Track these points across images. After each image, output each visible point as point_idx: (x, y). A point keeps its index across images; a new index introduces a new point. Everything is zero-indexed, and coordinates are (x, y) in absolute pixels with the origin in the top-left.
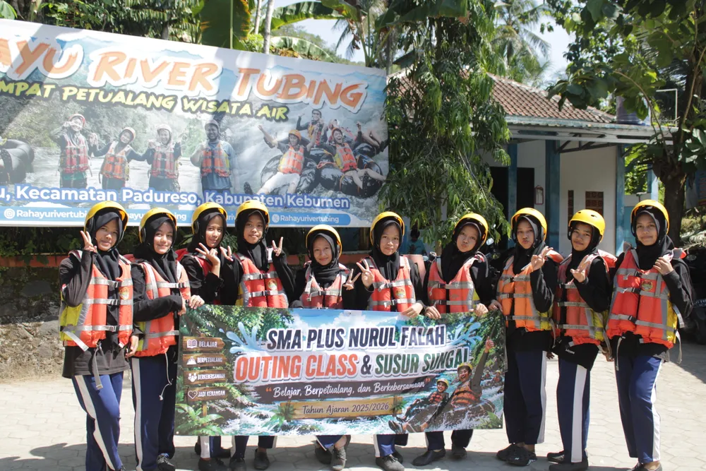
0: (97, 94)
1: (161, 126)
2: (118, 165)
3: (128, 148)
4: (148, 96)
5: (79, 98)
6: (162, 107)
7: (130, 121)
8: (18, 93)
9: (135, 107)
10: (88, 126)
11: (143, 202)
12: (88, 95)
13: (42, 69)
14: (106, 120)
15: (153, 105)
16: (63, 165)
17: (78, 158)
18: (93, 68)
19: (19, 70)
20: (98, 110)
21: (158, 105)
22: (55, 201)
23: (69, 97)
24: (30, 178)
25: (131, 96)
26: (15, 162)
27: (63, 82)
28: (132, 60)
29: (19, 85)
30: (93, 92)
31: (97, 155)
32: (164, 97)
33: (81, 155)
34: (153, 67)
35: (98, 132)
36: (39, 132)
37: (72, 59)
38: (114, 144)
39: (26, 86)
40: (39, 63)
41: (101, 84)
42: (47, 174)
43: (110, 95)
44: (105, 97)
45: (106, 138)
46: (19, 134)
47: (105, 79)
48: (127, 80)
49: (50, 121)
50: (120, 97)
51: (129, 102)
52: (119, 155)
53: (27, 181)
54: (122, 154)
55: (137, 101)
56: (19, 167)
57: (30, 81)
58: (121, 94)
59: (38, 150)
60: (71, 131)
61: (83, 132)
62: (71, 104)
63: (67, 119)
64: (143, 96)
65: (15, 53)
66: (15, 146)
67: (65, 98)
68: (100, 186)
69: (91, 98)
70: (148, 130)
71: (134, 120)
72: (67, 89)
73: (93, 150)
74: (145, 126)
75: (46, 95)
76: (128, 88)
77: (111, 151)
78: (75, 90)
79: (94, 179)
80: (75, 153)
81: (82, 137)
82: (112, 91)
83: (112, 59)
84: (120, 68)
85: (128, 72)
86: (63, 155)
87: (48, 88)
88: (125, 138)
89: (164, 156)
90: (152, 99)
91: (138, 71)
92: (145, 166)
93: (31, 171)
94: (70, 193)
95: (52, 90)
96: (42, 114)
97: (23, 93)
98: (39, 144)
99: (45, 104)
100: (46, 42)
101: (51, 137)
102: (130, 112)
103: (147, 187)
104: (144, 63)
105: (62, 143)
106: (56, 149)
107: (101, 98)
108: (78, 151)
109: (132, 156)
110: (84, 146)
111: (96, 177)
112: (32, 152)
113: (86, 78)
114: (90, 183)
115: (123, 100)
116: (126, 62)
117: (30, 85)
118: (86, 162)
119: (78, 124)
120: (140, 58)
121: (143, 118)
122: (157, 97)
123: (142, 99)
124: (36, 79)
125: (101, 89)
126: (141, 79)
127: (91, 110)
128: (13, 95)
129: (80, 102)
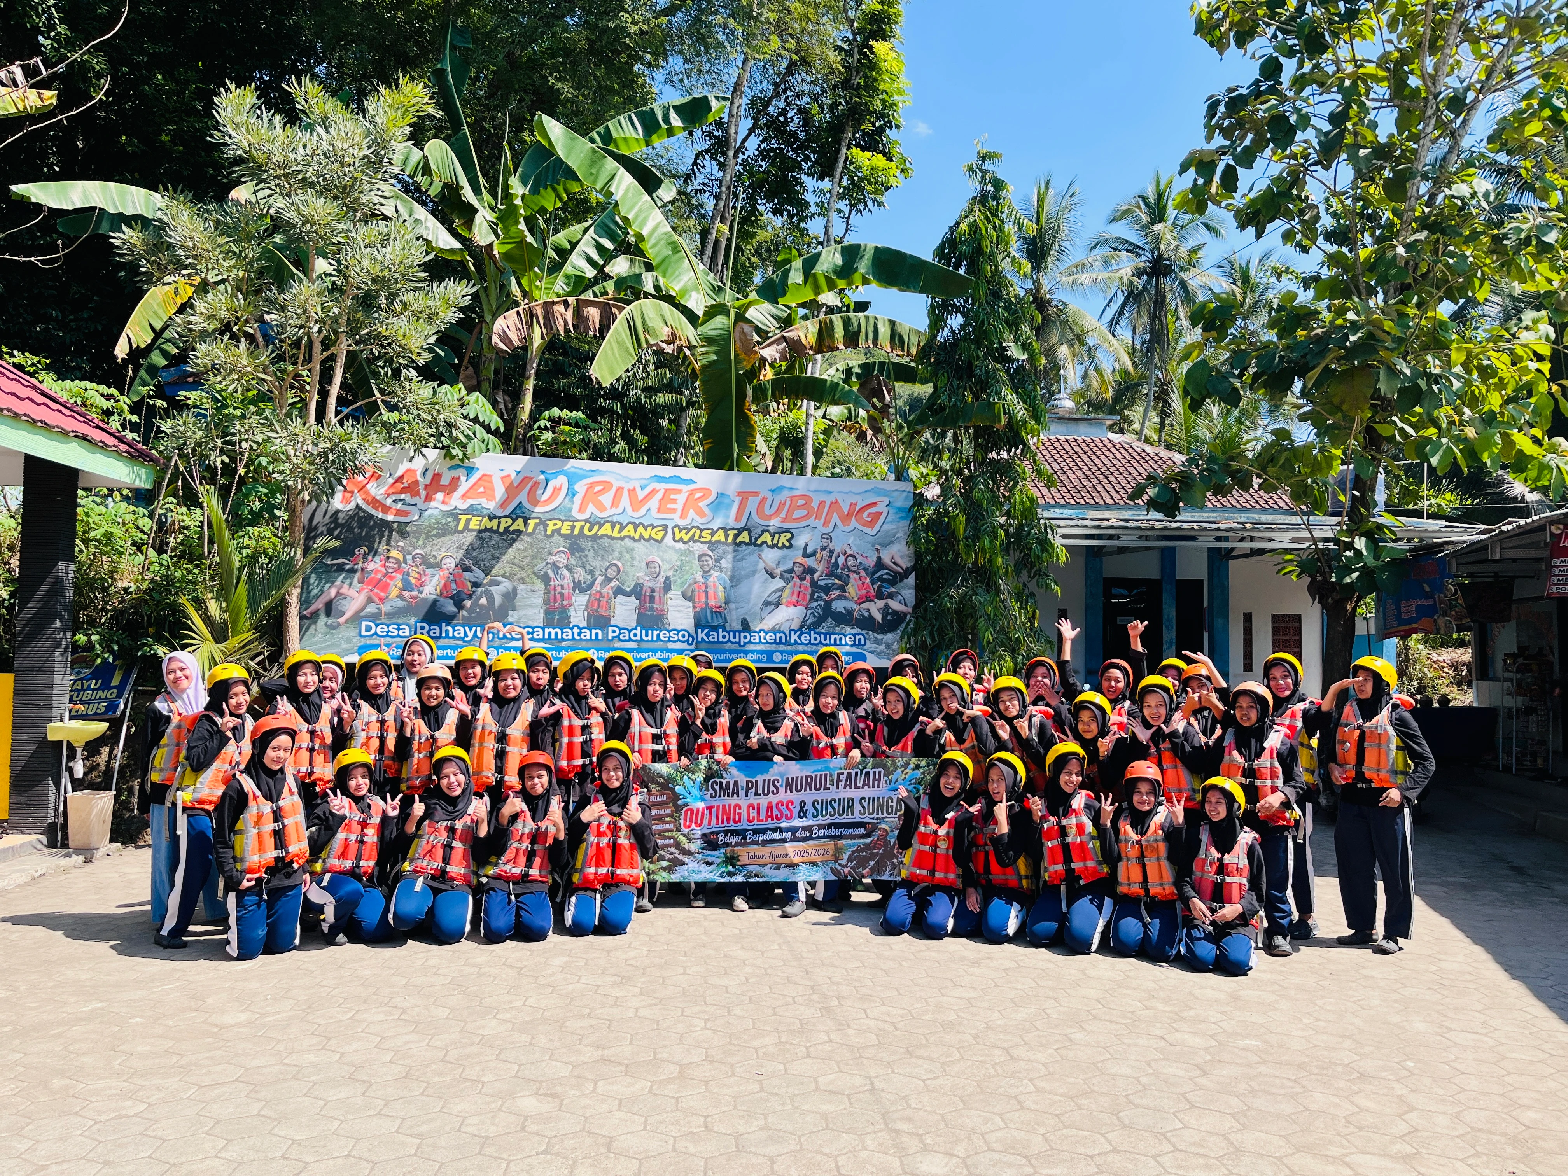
0: (582, 527)
1: (650, 559)
2: (603, 600)
3: (614, 583)
4: (636, 527)
5: (563, 531)
6: (651, 538)
7: (617, 554)
8: (501, 530)
9: (622, 539)
10: (573, 561)
11: (630, 640)
12: (573, 528)
13: (526, 504)
14: (591, 554)
15: (641, 536)
16: (546, 602)
17: (562, 595)
18: (578, 499)
19: (503, 505)
20: (584, 544)
21: (646, 536)
22: (538, 641)
23: (553, 531)
24: (512, 616)
25: (618, 527)
26: (498, 600)
27: (548, 516)
28: (620, 489)
29: (503, 520)
30: (578, 525)
31: (582, 591)
32: (654, 527)
33: (565, 592)
34: (641, 495)
35: (584, 567)
36: (522, 568)
37: (556, 490)
38: (600, 579)
39: (510, 521)
40: (522, 497)
41: (586, 516)
42: (530, 612)
43: (596, 528)
44: (590, 530)
45: (591, 573)
46: (502, 571)
47: (591, 508)
48: (614, 511)
49: (534, 557)
50: (607, 529)
51: (616, 534)
52: (605, 591)
53: (510, 619)
54: (608, 590)
55: (625, 533)
56: (501, 606)
57: (514, 516)
58: (608, 526)
59: (521, 587)
60: (555, 567)
61: (567, 567)
62: (556, 538)
63: (550, 554)
64: (631, 527)
65: (500, 491)
66: (497, 584)
67: (549, 532)
68: (584, 624)
69: (576, 532)
70: (635, 563)
71: (621, 553)
72: (551, 523)
73: (577, 586)
74: (633, 559)
75: (530, 530)
76: (615, 519)
77: (597, 587)
78: (559, 523)
79: (578, 617)
80: (559, 589)
81: (566, 573)
82: (597, 523)
83: (597, 489)
84: (607, 499)
85: (615, 503)
86: (547, 592)
87: (532, 523)
88: (611, 573)
89: (653, 590)
90: (641, 529)
91: (625, 501)
92: (633, 601)
93: (514, 609)
94: (553, 631)
95: (536, 525)
96: (525, 550)
97: (506, 529)
98: (522, 580)
99: (529, 539)
100: (530, 475)
101: (535, 574)
102: (618, 545)
103: (634, 624)
104: (632, 492)
105: (546, 579)
106: (539, 585)
107: (586, 531)
108: (562, 587)
109: (619, 591)
110: (568, 582)
111: (580, 614)
112: (515, 590)
113: (571, 510)
114: (574, 621)
115: (609, 533)
116: (613, 491)
117: (514, 521)
118: (569, 598)
119: (562, 560)
120: (627, 486)
121: (630, 551)
122: (646, 528)
123: (629, 530)
124: (520, 514)
125: (586, 521)
126: (629, 509)
127: (575, 544)
128: (497, 531)
129: (565, 537)
